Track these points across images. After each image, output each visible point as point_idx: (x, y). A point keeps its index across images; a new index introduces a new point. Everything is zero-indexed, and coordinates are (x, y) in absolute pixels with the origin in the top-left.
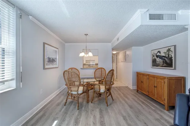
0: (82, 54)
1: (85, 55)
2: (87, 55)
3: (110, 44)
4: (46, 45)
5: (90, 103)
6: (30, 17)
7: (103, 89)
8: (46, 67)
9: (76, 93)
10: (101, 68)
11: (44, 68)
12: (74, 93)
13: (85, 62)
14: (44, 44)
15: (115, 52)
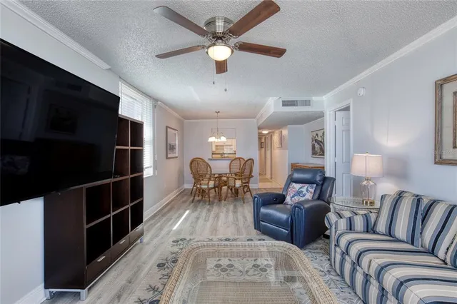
0: (212, 139)
1: (216, 140)
2: (219, 140)
3: (255, 120)
4: (169, 130)
5: (223, 201)
6: (159, 102)
7: (238, 183)
8: (169, 156)
9: (206, 187)
10: (240, 158)
11: (167, 158)
12: (203, 187)
13: (214, 149)
14: (167, 127)
15: (265, 132)
